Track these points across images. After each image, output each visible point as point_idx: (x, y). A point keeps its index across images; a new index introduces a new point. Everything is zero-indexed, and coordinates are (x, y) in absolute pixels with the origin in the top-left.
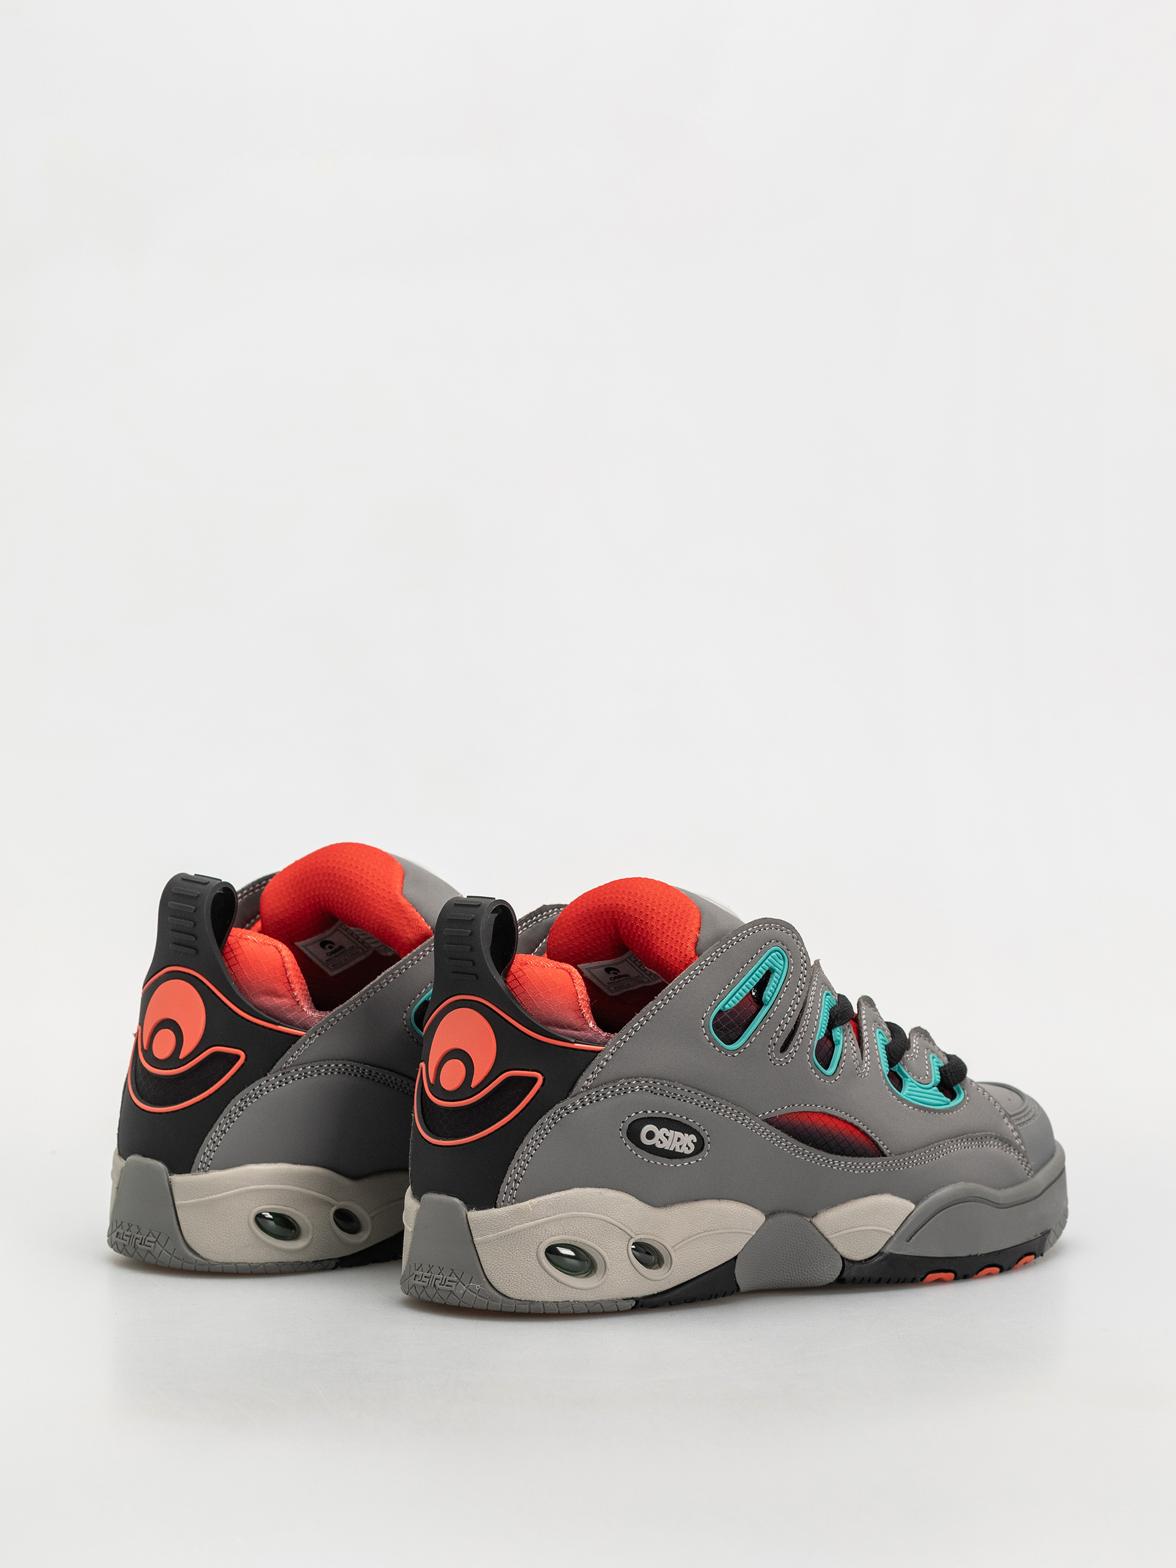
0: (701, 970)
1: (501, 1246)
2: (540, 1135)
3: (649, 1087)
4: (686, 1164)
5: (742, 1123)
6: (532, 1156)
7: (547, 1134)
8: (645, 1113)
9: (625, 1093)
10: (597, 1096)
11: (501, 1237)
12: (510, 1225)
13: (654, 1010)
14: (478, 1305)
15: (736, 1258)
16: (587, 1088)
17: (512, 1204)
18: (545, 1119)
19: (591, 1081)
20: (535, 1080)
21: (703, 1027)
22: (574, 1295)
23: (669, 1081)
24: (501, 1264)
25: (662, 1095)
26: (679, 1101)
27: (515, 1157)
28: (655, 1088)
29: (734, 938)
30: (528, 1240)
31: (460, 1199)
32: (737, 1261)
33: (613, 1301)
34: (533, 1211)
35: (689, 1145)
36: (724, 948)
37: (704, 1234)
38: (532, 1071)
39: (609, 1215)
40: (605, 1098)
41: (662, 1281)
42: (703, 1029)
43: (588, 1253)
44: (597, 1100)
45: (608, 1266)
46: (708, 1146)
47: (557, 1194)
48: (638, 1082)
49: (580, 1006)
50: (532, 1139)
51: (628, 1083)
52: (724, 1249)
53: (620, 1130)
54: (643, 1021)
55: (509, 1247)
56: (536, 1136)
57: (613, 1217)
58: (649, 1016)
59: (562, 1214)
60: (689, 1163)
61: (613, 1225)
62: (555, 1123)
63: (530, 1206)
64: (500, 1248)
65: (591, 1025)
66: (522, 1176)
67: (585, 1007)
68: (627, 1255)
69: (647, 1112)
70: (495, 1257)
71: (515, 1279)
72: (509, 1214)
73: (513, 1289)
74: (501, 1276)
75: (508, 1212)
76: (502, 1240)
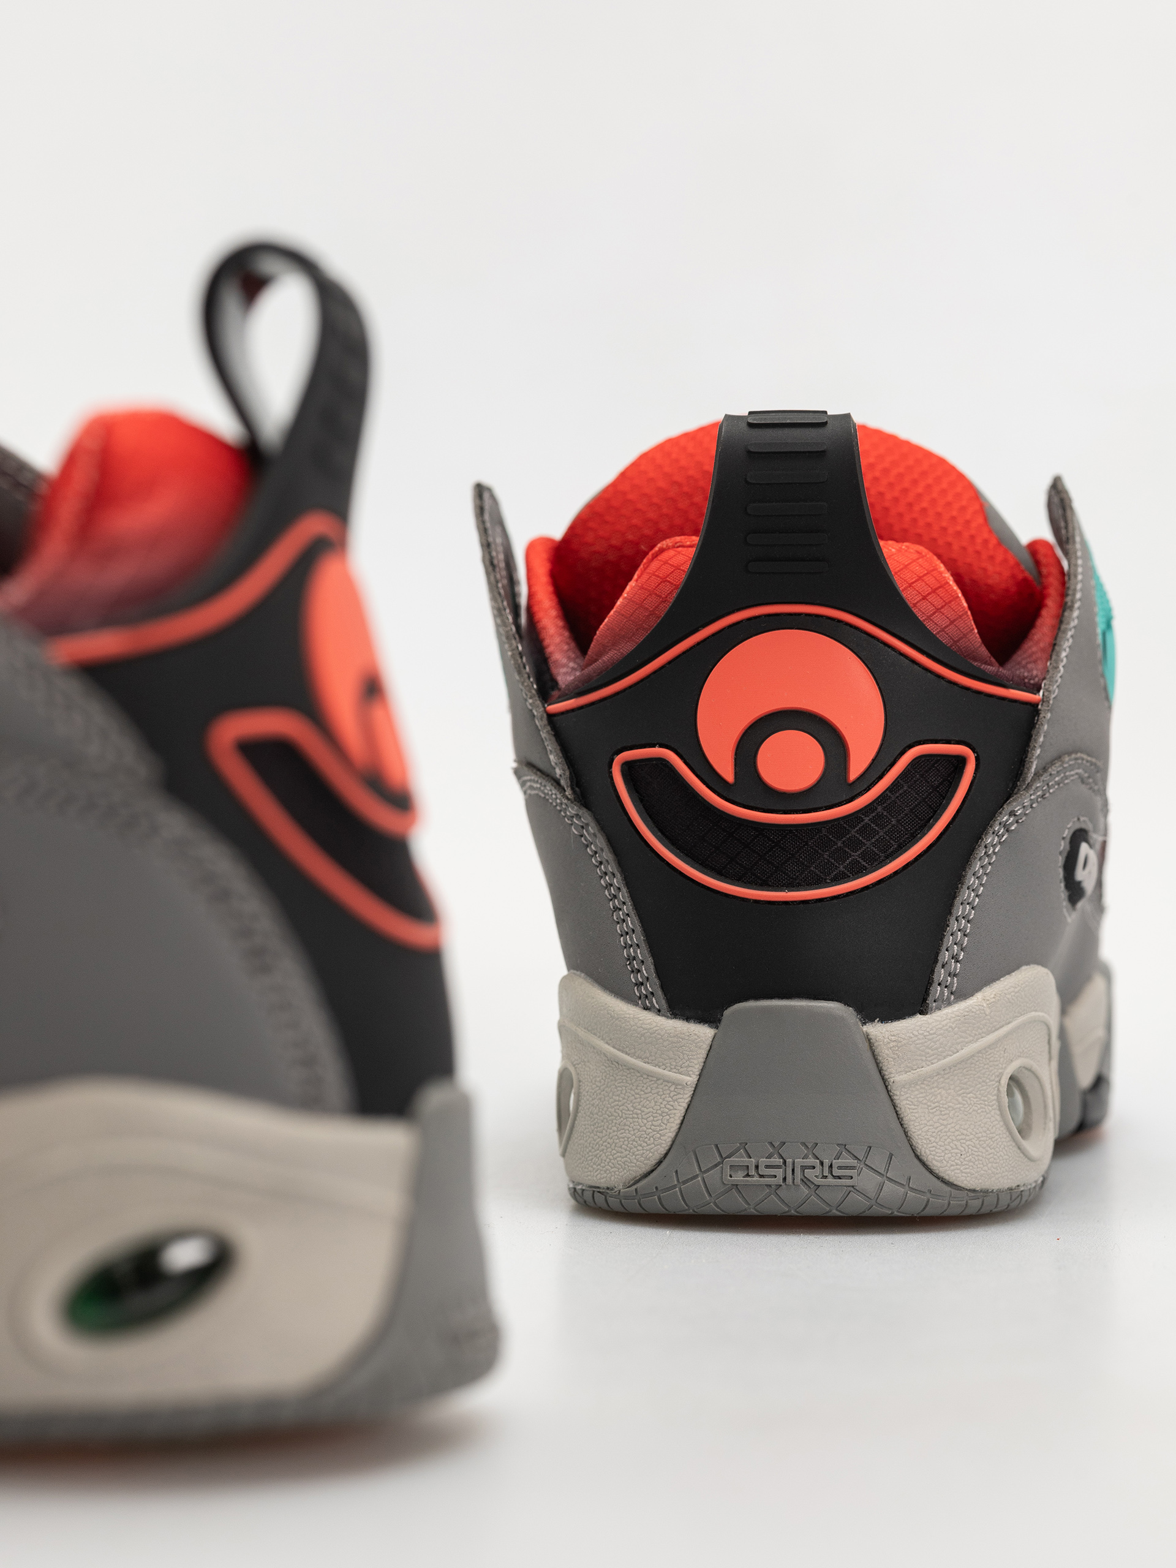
1: (944, 1088)
6: (974, 908)
7: (991, 864)
11: (944, 1070)
17: (952, 1004)
20: (963, 762)
30: (984, 1071)
38: (955, 743)
50: (974, 875)
64: (943, 1092)
70: (934, 1110)
71: (970, 1150)
72: (955, 1024)
73: (968, 1170)
74: (948, 1147)
75: (953, 1020)
76: (946, 1076)
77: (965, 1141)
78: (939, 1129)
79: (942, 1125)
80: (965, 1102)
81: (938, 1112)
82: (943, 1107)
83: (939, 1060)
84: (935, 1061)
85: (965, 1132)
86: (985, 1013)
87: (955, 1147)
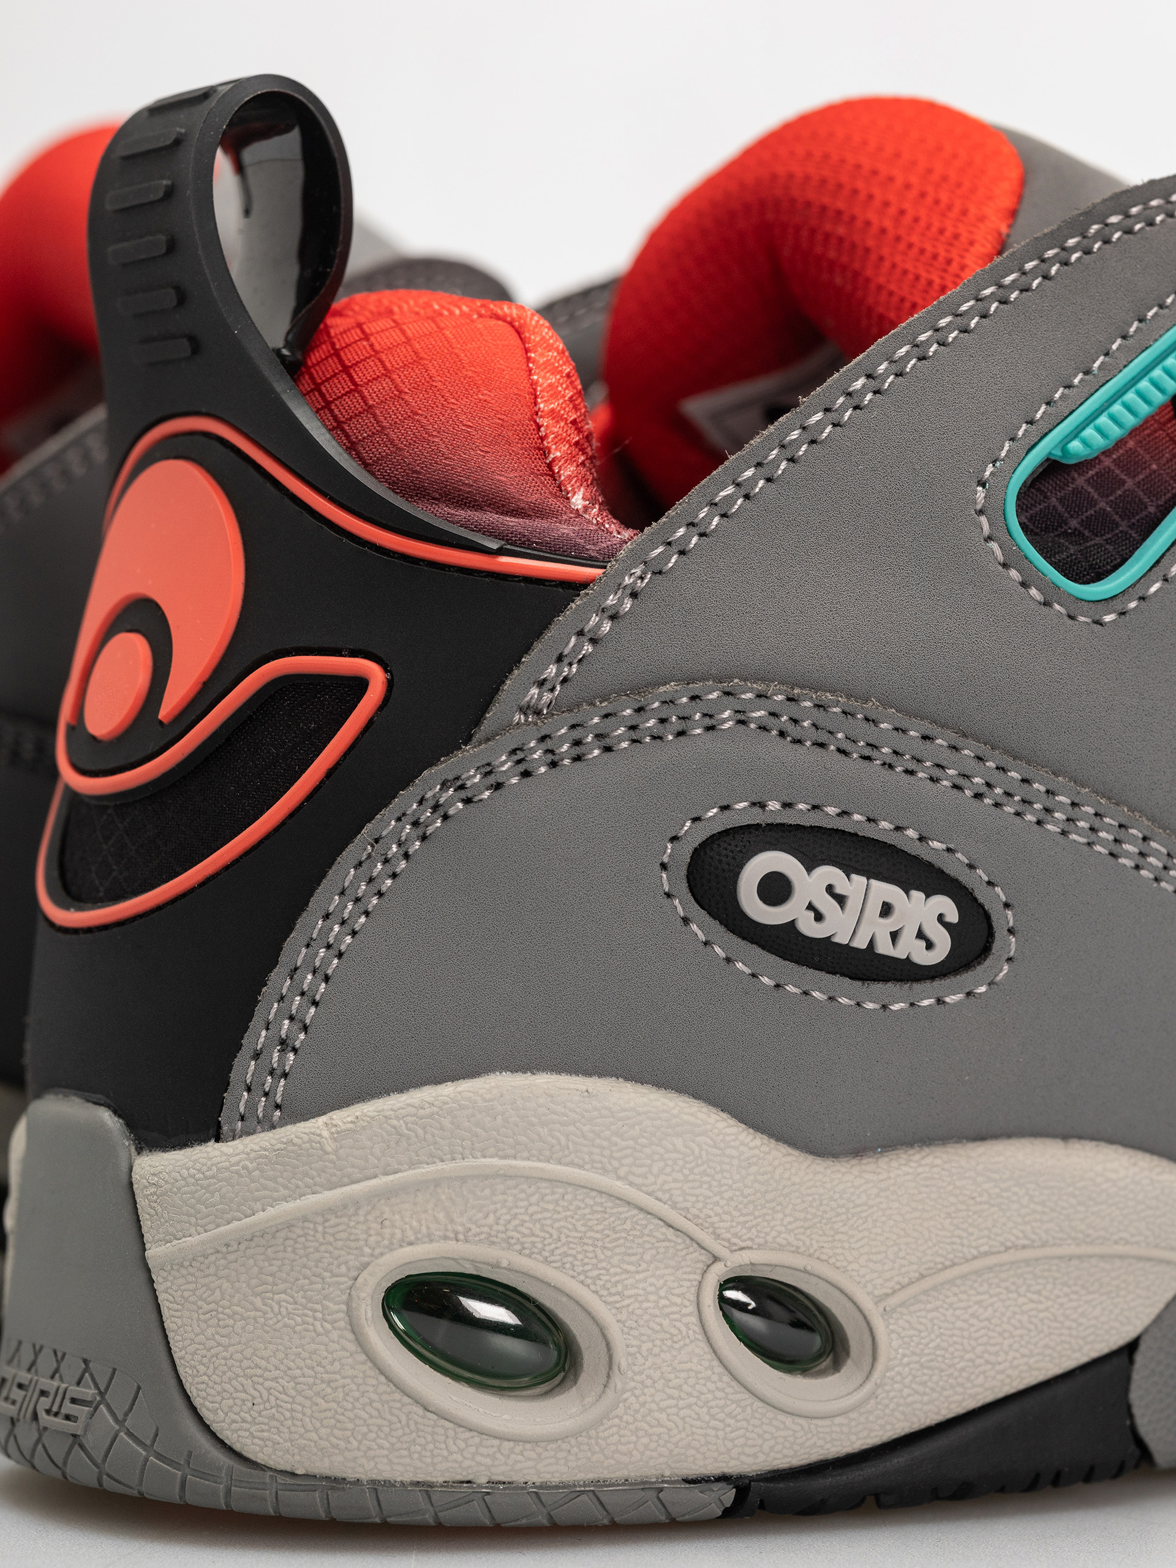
0: (984, 316)
1: (227, 1278)
2: (371, 880)
3: (773, 714)
4: (926, 1003)
5: (1137, 867)
6: (340, 955)
7: (394, 876)
8: (757, 810)
9: (681, 734)
10: (577, 743)
11: (227, 1245)
12: (256, 1200)
13: (797, 443)
14: (154, 1489)
15: (1131, 1348)
16: (538, 713)
17: (273, 1127)
18: (386, 823)
19: (552, 690)
20: (360, 685)
21: (981, 512)
22: (488, 1461)
23: (849, 696)
24: (225, 1341)
25: (822, 745)
26: (886, 772)
27: (282, 958)
28: (795, 721)
29: (1114, 219)
30: (317, 1255)
31: (115, 1112)
32: (1139, 1358)
33: (644, 1485)
34: (336, 1152)
35: (929, 932)
36: (1074, 249)
37: (1006, 1257)
38: (354, 654)
39: (622, 1172)
40: (608, 749)
41: (838, 1420)
42: (983, 519)
43: (548, 1309)
44: (578, 759)
45: (621, 1357)
46: (1007, 945)
47: (427, 1094)
48: (728, 694)
49: (542, 439)
50: (342, 893)
51: (693, 698)
52: (1083, 1315)
53: (664, 866)
54: (753, 480)
55: (254, 1282)
56: (355, 884)
57: (639, 1181)
58: (776, 463)
59: (440, 1166)
60: (940, 1001)
61: (641, 1209)
62: (424, 838)
63: (326, 1134)
64: (226, 1285)
65: (578, 501)
66: (305, 1028)
67: (559, 440)
68: (694, 1319)
69: (763, 806)
70: (208, 1316)
71: (272, 1399)
72: (255, 1164)
73: (266, 1434)
74: (227, 1386)
75: (253, 1155)
76: (231, 1257)
77: (261, 1380)
78: (213, 1351)
79: (219, 1345)
80: (268, 1309)
81: (214, 1321)
82: (222, 1313)
83: (218, 1226)
84: (213, 1226)
85: (263, 1363)
86: (322, 1149)
87: (241, 1388)
